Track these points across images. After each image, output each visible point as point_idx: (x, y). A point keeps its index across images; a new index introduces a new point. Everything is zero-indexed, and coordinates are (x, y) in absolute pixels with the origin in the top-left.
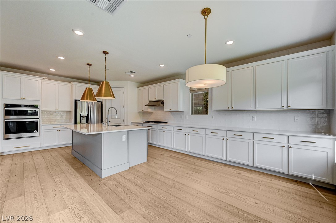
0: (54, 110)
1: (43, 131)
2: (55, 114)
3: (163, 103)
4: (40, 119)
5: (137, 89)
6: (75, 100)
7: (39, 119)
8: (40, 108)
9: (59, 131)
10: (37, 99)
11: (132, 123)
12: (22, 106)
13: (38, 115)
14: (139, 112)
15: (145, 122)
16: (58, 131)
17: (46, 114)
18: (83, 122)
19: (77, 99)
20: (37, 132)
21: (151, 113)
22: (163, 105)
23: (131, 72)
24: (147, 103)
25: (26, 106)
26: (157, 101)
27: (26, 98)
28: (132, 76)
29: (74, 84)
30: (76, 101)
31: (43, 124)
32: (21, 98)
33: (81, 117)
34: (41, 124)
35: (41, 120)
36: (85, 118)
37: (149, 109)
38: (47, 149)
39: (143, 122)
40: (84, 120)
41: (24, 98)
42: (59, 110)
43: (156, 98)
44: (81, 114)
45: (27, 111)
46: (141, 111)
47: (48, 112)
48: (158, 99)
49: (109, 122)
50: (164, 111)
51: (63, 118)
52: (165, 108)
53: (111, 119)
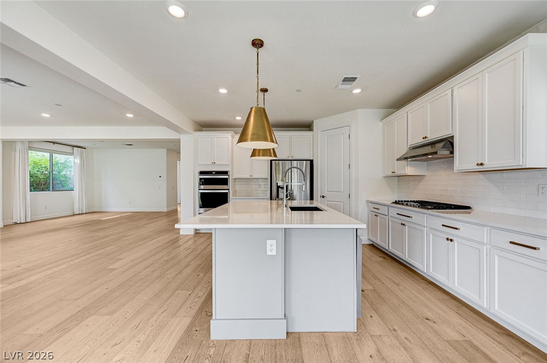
0: (248, 176)
3: (452, 144)
4: (231, 189)
5: (381, 124)
6: (271, 160)
7: (229, 190)
8: (230, 175)
10: (227, 163)
11: (368, 201)
12: (213, 173)
13: (227, 185)
14: (386, 177)
15: (396, 202)
18: (280, 196)
21: (420, 177)
22: (452, 153)
23: (346, 80)
24: (403, 150)
25: (217, 173)
26: (433, 144)
27: (216, 163)
28: (357, 91)
32: (212, 163)
33: (278, 187)
34: (231, 197)
37: (410, 169)
39: (389, 203)
40: (282, 194)
43: (428, 136)
44: (277, 183)
46: (391, 174)
48: (432, 137)
49: (323, 197)
50: (455, 171)
51: (261, 189)
52: (459, 161)
53: (326, 192)
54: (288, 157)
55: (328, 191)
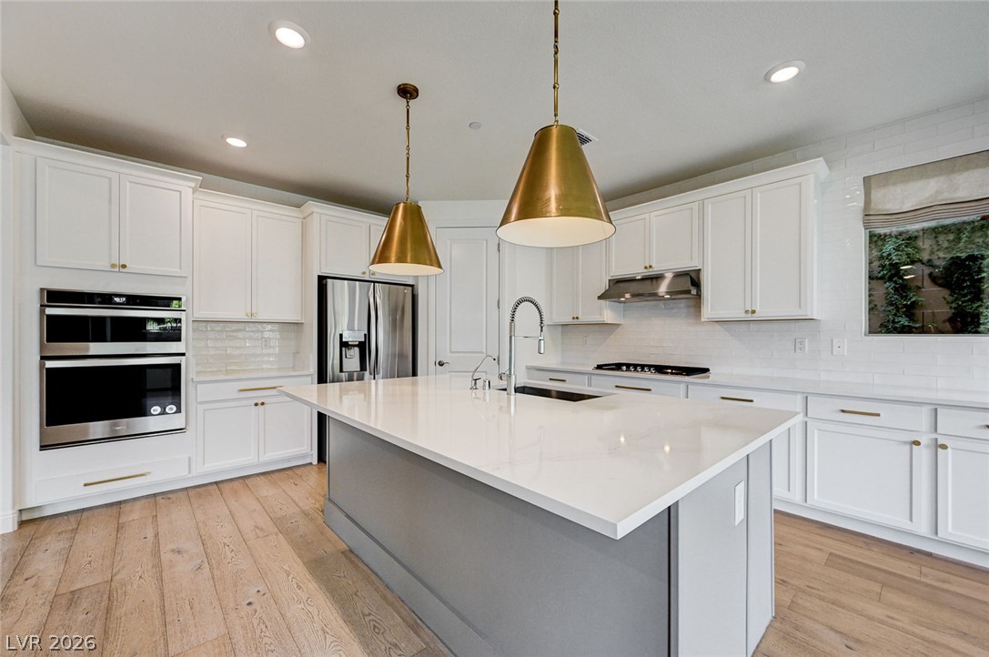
0: (241, 316)
1: (201, 408)
2: (240, 335)
4: (190, 353)
6: (319, 277)
7: (183, 354)
8: (189, 311)
9: (263, 404)
10: (175, 271)
11: (529, 368)
12: (117, 300)
13: (180, 340)
16: (256, 405)
17: (212, 335)
19: (325, 272)
20: (179, 411)
25: (134, 300)
27: (131, 267)
29: (315, 210)
30: (322, 281)
31: (202, 379)
32: (113, 266)
33: (344, 345)
34: (191, 376)
35: (192, 361)
36: (357, 350)
37: (608, 313)
38: (216, 483)
40: (352, 362)
41: (124, 266)
42: (261, 317)
44: (341, 335)
45: (144, 321)
46: (568, 320)
47: (220, 329)
49: (441, 364)
50: (703, 320)
51: (270, 351)
52: (711, 305)
53: (449, 354)
54: (364, 273)
55: (451, 352)
